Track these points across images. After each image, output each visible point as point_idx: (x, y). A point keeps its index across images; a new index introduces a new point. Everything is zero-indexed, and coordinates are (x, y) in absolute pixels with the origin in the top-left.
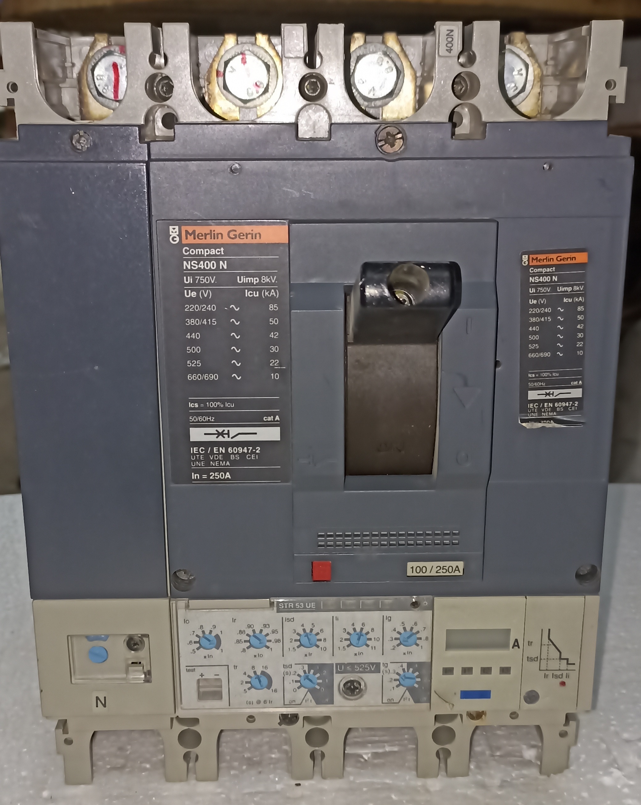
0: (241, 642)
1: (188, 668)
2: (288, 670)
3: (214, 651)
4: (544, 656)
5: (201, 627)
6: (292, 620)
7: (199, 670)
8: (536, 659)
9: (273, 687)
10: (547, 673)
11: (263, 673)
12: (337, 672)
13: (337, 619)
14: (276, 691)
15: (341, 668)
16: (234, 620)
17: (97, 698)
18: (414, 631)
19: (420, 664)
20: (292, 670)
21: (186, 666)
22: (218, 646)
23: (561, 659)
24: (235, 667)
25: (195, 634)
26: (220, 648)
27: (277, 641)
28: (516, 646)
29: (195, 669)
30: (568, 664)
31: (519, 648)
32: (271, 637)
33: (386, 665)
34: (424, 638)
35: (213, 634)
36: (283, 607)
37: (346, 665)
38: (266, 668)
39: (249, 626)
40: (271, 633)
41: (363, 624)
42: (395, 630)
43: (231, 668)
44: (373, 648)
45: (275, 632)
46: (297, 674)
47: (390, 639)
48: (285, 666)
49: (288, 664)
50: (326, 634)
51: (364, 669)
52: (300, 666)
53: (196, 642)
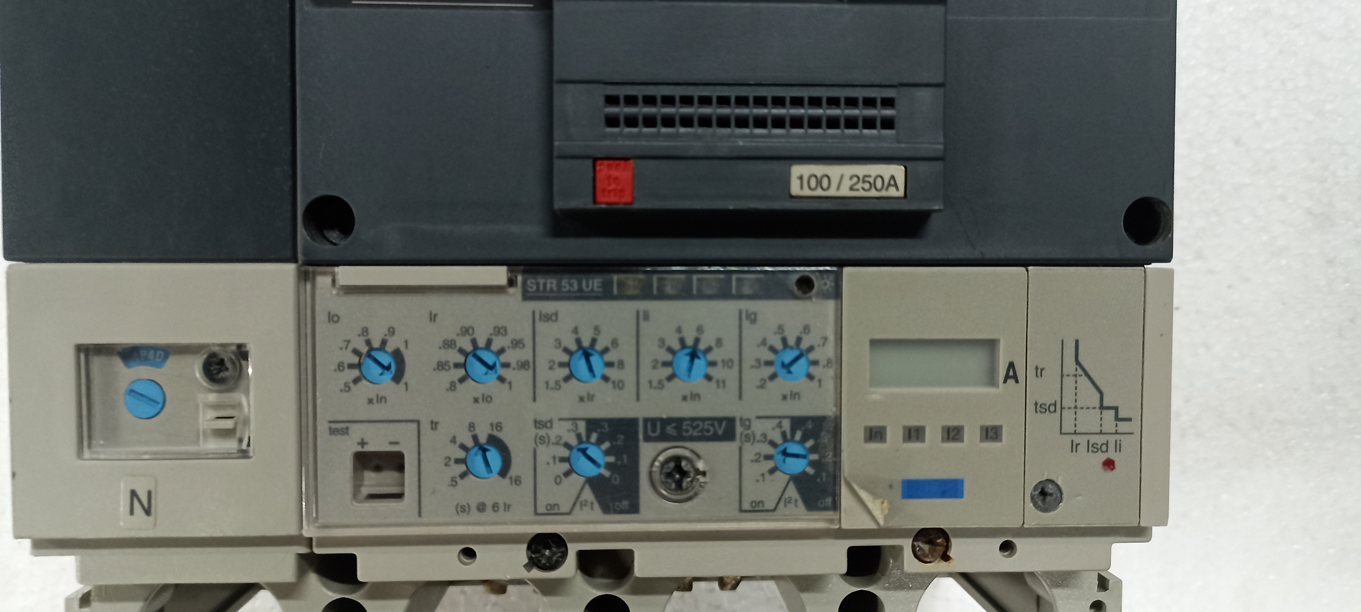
0: (447, 367)
1: (334, 426)
2: (543, 432)
3: (390, 388)
4: (1068, 401)
5: (365, 331)
6: (554, 318)
7: (358, 431)
8: (1052, 408)
9: (513, 472)
10: (1077, 439)
11: (492, 439)
12: (647, 439)
13: (647, 317)
14: (517, 481)
15: (654, 431)
16: (433, 317)
17: (133, 494)
18: (804, 345)
19: (819, 421)
20: (553, 433)
21: (330, 422)
22: (398, 378)
23: (1102, 407)
24: (434, 425)
25: (351, 347)
26: (403, 381)
27: (523, 365)
28: (1011, 377)
29: (347, 428)
30: (1117, 419)
31: (1017, 381)
32: (511, 356)
33: (747, 423)
34: (823, 362)
35: (390, 347)
36: (535, 287)
37: (666, 422)
38: (499, 428)
39: (466, 331)
40: (509, 347)
41: (700, 329)
42: (764, 342)
43: (426, 430)
44: (721, 385)
45: (517, 344)
46: (562, 442)
47: (754, 363)
48: (538, 424)
49: (545, 418)
50: (625, 352)
51: (701, 431)
52: (568, 425)
53: (351, 366)
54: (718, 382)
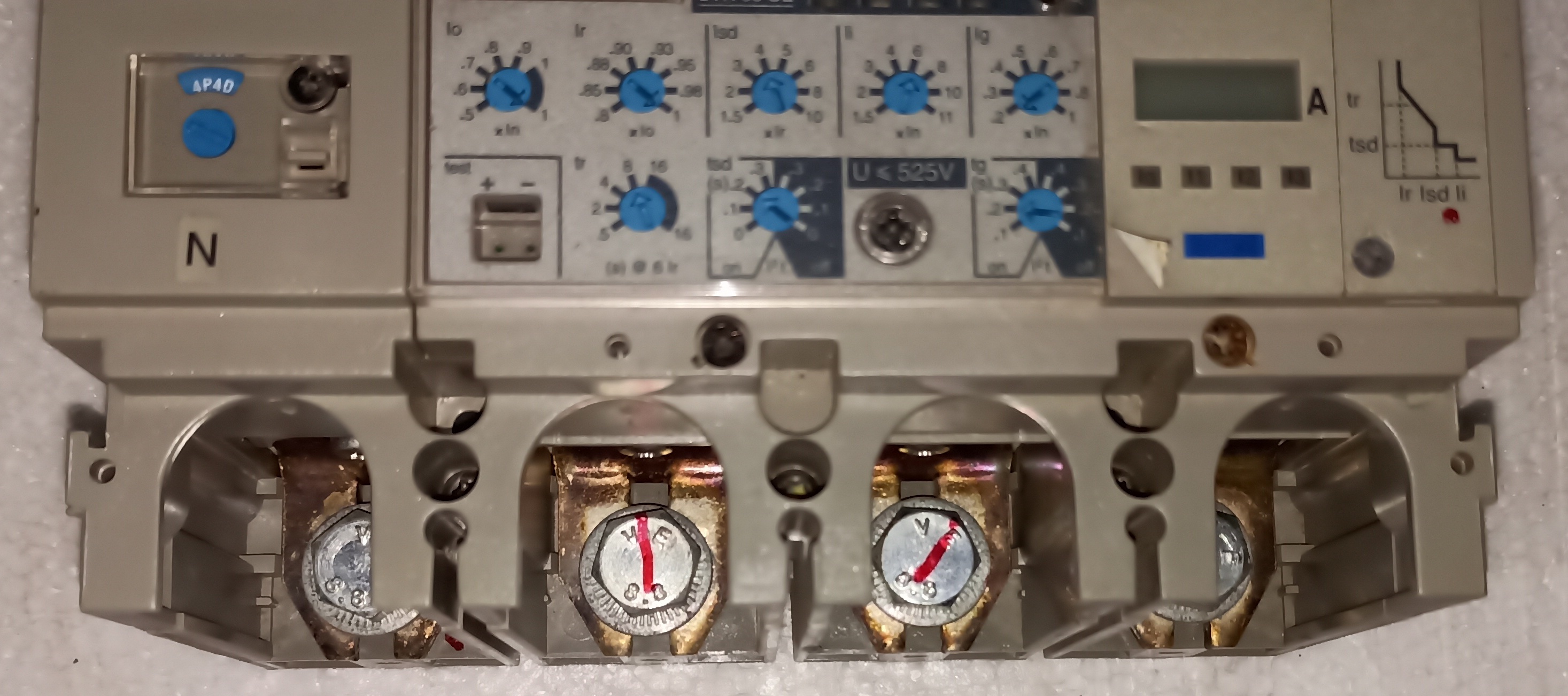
0: (596, 92)
1: (453, 161)
2: (719, 174)
3: (522, 115)
4: (1393, 136)
5: (493, 46)
6: (732, 33)
7: (481, 169)
8: (1373, 146)
9: (683, 220)
10: (1407, 184)
11: (654, 182)
12: (854, 184)
13: (849, 33)
14: (686, 234)
15: (861, 172)
16: (580, 31)
17: (193, 238)
18: (1051, 70)
19: (1072, 163)
20: (731, 176)
21: (446, 157)
22: (534, 102)
23: (1437, 144)
24: (580, 163)
25: (475, 65)
26: (540, 109)
27: (693, 91)
28: (1317, 107)
29: (469, 165)
30: (1457, 158)
31: (1325, 111)
32: (678, 79)
33: (981, 165)
34: (1075, 90)
35: (524, 67)
37: (877, 162)
38: (662, 168)
39: (621, 48)
40: (676, 69)
41: (917, 50)
42: (999, 67)
43: (569, 168)
44: (946, 117)
45: (686, 65)
46: (744, 186)
47: (987, 93)
48: (713, 164)
49: (721, 156)
50: (822, 76)
51: (923, 175)
52: (751, 165)
53: (475, 89)
54: (942, 115)
